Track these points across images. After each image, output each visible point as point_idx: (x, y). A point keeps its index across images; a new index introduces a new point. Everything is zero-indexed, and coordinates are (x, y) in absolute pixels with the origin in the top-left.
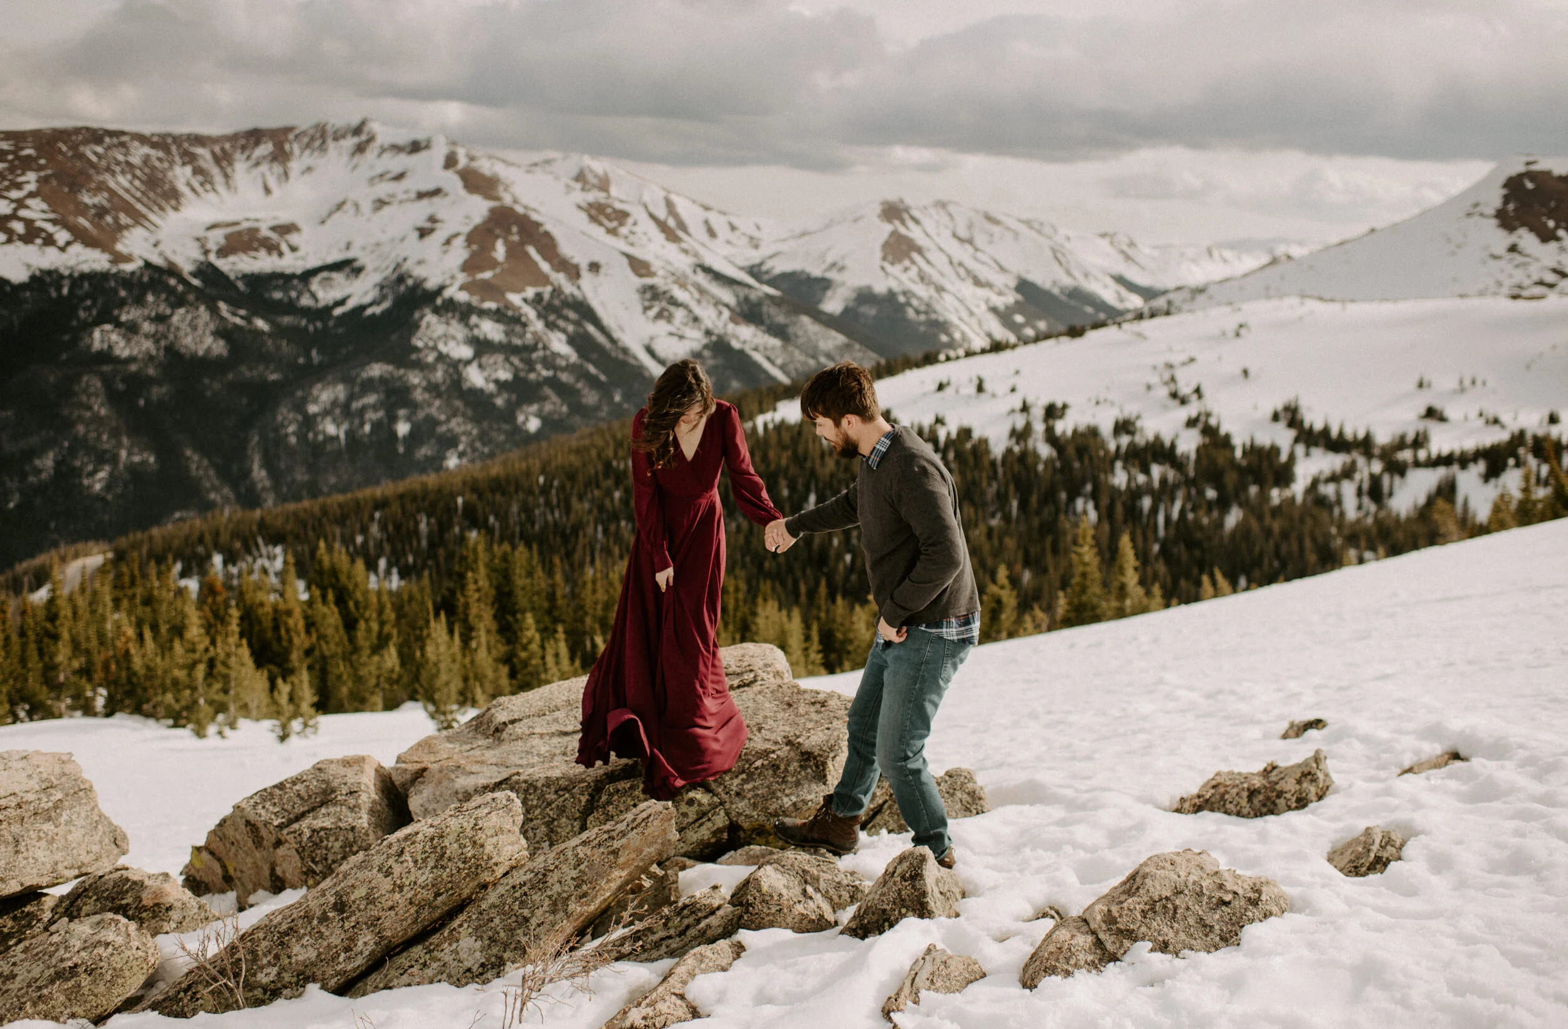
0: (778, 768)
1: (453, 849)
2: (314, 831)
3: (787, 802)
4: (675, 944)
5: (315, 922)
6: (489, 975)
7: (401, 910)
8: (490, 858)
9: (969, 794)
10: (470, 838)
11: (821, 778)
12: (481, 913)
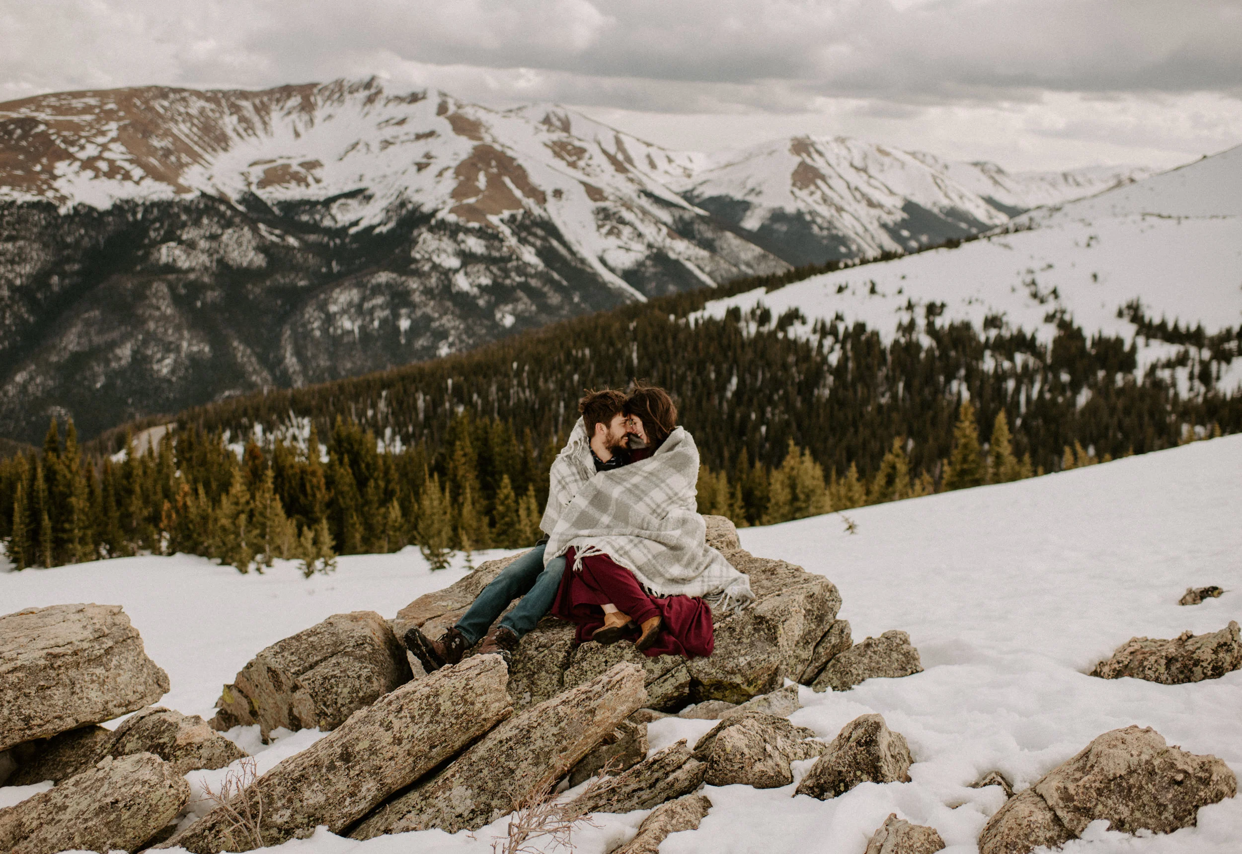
0: (734, 630)
1: (446, 707)
2: (325, 678)
3: (742, 661)
4: (645, 795)
5: (324, 770)
6: (479, 820)
7: (400, 760)
8: (479, 715)
9: (904, 655)
10: (462, 697)
11: (773, 639)
12: (471, 765)
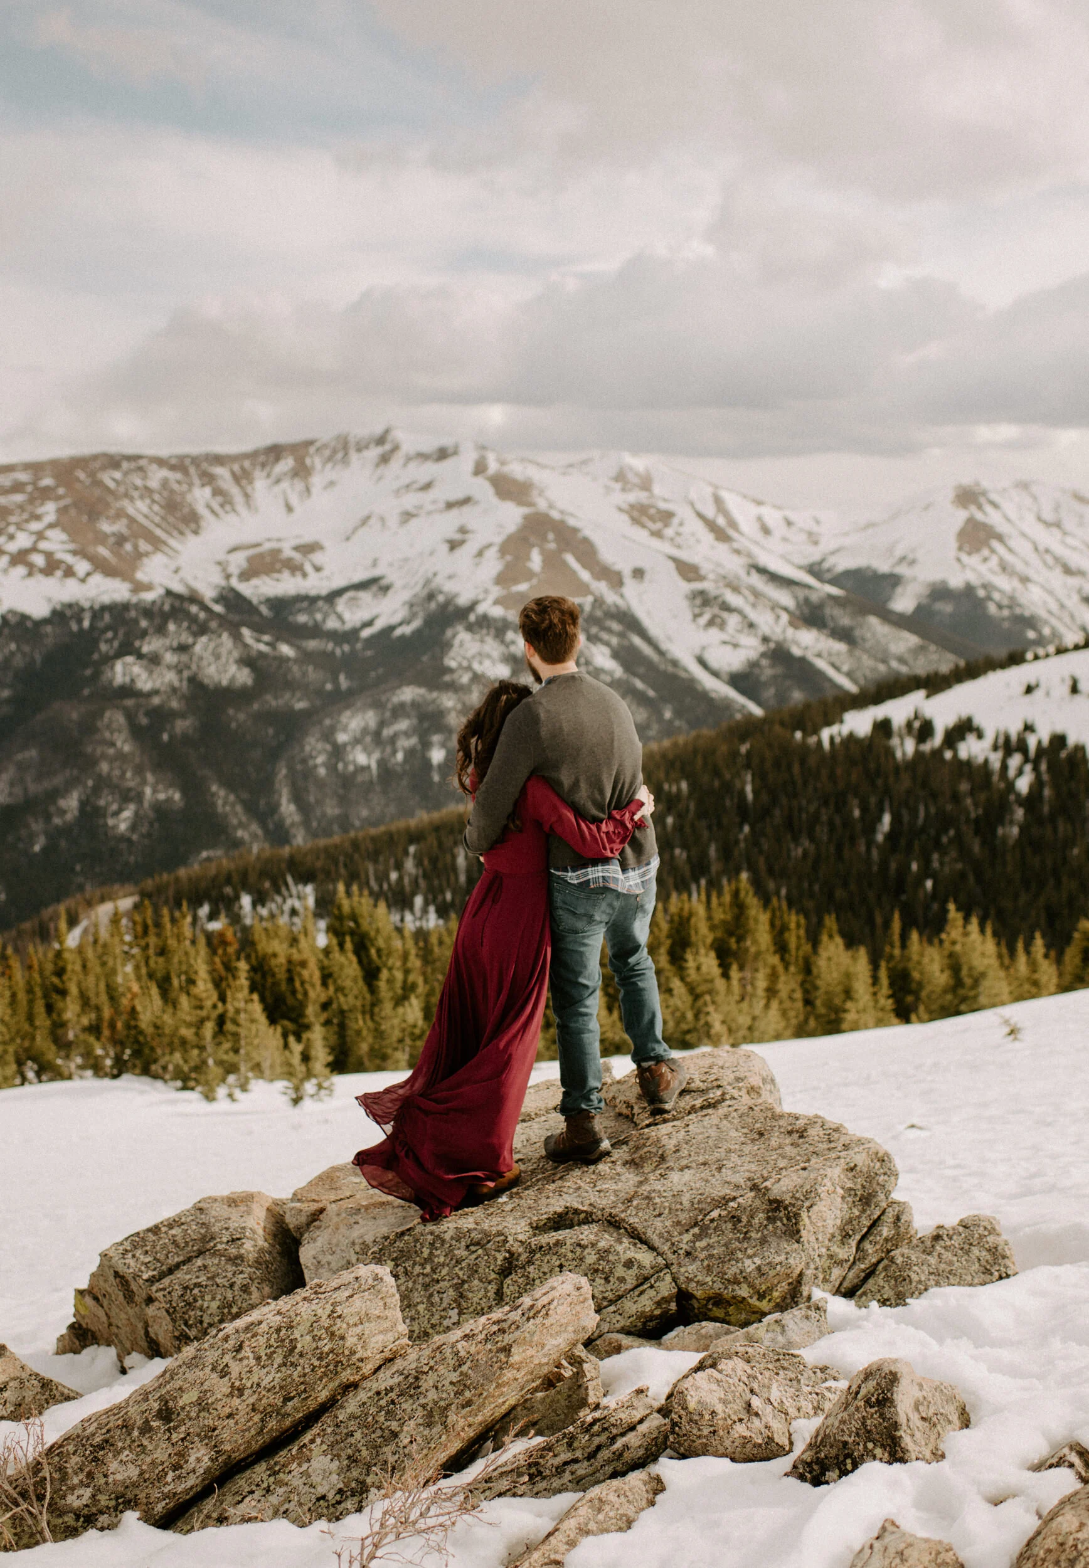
0: (739, 1221)
1: (304, 1342)
2: (186, 1288)
3: (749, 1265)
4: (582, 1469)
5: (136, 1433)
6: (349, 1504)
7: (241, 1418)
8: (353, 1353)
9: (989, 1250)
10: (327, 1329)
11: (793, 1233)
12: (337, 1426)
